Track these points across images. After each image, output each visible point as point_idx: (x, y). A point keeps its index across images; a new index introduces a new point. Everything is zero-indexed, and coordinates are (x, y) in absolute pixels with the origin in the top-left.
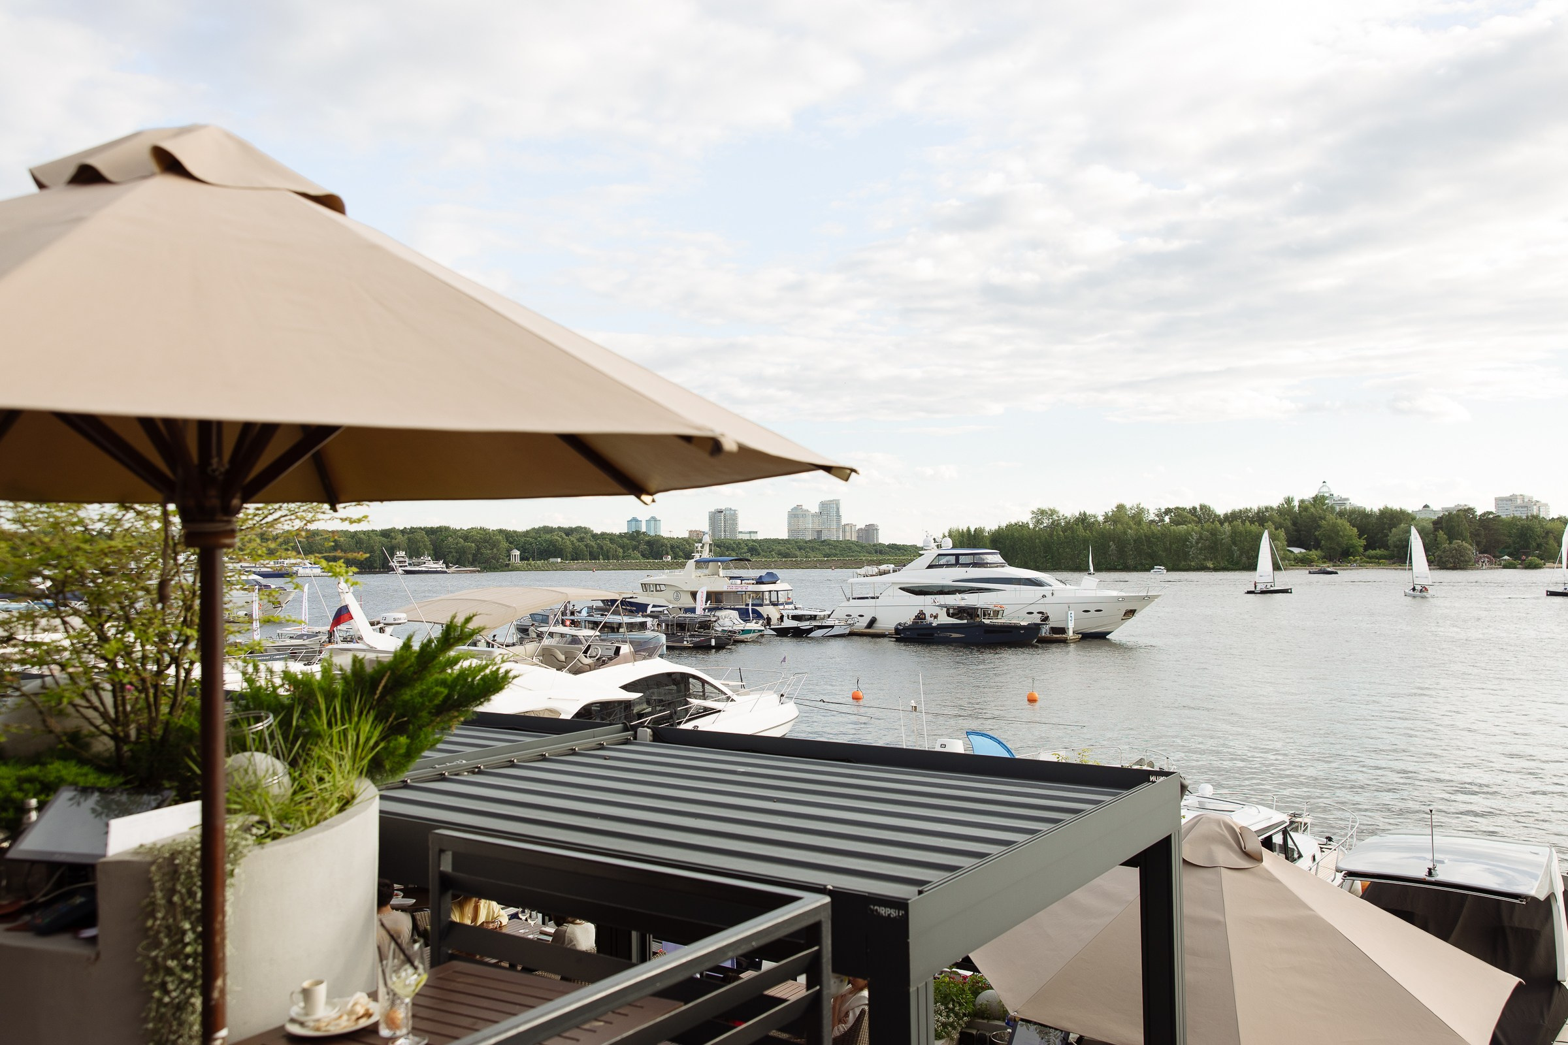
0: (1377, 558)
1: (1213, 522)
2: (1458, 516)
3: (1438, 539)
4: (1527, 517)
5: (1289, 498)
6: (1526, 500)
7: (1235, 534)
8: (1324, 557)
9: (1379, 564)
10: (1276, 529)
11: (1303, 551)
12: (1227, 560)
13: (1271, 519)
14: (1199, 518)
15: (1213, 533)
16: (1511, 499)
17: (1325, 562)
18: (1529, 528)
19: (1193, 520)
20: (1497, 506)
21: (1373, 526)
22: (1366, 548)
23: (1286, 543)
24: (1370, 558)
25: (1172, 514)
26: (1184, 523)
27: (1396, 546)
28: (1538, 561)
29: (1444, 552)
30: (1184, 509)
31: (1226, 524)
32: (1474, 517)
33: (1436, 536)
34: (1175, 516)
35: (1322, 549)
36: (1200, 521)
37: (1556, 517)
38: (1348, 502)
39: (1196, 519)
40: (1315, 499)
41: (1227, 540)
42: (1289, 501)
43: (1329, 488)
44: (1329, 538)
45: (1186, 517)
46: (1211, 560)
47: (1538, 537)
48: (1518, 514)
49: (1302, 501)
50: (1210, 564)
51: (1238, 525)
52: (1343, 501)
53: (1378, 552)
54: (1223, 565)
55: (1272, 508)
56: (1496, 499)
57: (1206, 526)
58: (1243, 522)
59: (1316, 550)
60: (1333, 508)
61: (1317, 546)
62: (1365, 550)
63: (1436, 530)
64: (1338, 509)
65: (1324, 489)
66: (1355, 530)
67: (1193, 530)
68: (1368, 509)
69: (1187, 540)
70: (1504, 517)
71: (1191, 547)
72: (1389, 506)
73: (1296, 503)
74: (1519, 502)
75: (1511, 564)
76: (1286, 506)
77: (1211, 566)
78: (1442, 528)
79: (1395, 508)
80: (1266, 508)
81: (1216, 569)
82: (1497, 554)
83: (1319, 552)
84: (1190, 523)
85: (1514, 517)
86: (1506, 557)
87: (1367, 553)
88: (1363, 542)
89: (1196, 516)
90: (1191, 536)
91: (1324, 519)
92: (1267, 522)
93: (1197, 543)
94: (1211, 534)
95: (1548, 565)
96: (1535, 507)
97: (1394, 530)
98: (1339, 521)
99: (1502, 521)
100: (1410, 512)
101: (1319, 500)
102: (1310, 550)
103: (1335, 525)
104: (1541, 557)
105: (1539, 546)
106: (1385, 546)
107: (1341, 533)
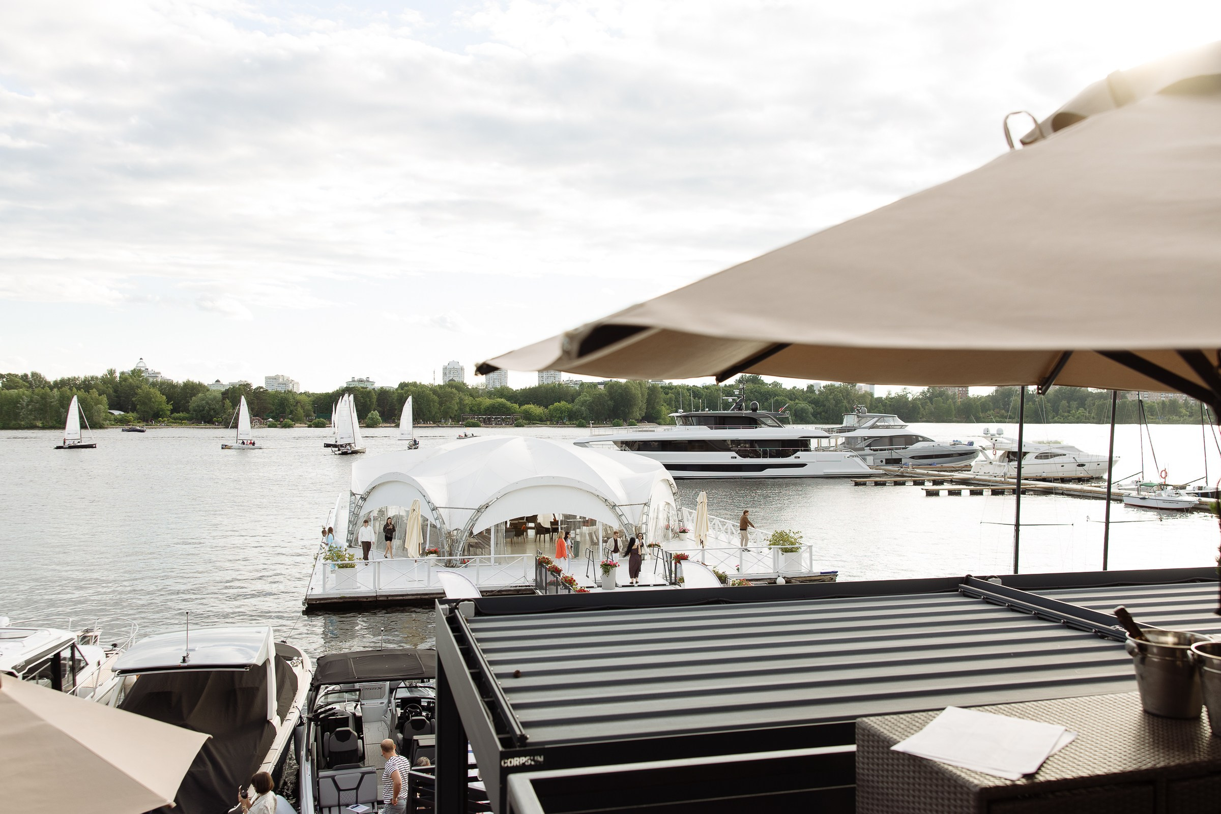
0: (180, 420)
1: (43, 388)
2: (239, 389)
3: (225, 405)
4: (285, 391)
5: (111, 370)
6: (285, 379)
7: (64, 398)
8: (139, 418)
9: (181, 424)
10: (100, 395)
11: (122, 413)
12: (55, 420)
13: (96, 386)
14: (31, 384)
15: (44, 397)
16: (275, 378)
17: (139, 422)
18: (286, 399)
19: (24, 386)
20: (266, 382)
21: (178, 395)
22: (172, 412)
23: (107, 407)
24: (175, 419)
25: (5, 379)
26: (16, 387)
27: (195, 411)
28: (290, 422)
29: (229, 415)
30: (16, 376)
31: (55, 390)
32: (251, 390)
33: (224, 403)
34: (7, 381)
35: (137, 412)
36: (31, 386)
37: (303, 392)
38: (160, 376)
39: (26, 384)
40: (133, 372)
41: (55, 403)
42: (111, 372)
43: (145, 364)
44: (144, 403)
45: (18, 382)
46: (41, 420)
47: (291, 405)
48: (279, 389)
49: (122, 373)
50: (39, 424)
51: (66, 391)
52: (156, 375)
53: (181, 414)
54: (51, 424)
55: (97, 378)
56: (266, 378)
57: (37, 390)
58: (71, 389)
59: (133, 412)
60: (147, 380)
61: (134, 409)
62: (172, 413)
63: (224, 399)
64: (151, 380)
65: (141, 365)
66: (164, 397)
67: (24, 394)
68: (175, 382)
69: (18, 402)
70: (270, 390)
71: (22, 409)
72: (191, 380)
73: (118, 375)
74: (281, 380)
75: (273, 424)
76: (109, 376)
77: (40, 425)
78: (228, 398)
79: (195, 381)
80: (92, 378)
81: (44, 428)
82: (265, 417)
83: (135, 415)
84: (21, 388)
85: (276, 392)
86: (270, 419)
87: (173, 416)
88: (170, 407)
89: (28, 382)
90: (22, 399)
91: (140, 388)
92: (92, 389)
93: (28, 405)
94: (42, 397)
95: (297, 425)
96: (290, 384)
97: (194, 398)
98: (151, 390)
99: (269, 393)
100: (206, 385)
101: (136, 373)
102: (128, 413)
103: (148, 393)
104: (292, 420)
105: (291, 412)
106: (186, 410)
107: (153, 400)
